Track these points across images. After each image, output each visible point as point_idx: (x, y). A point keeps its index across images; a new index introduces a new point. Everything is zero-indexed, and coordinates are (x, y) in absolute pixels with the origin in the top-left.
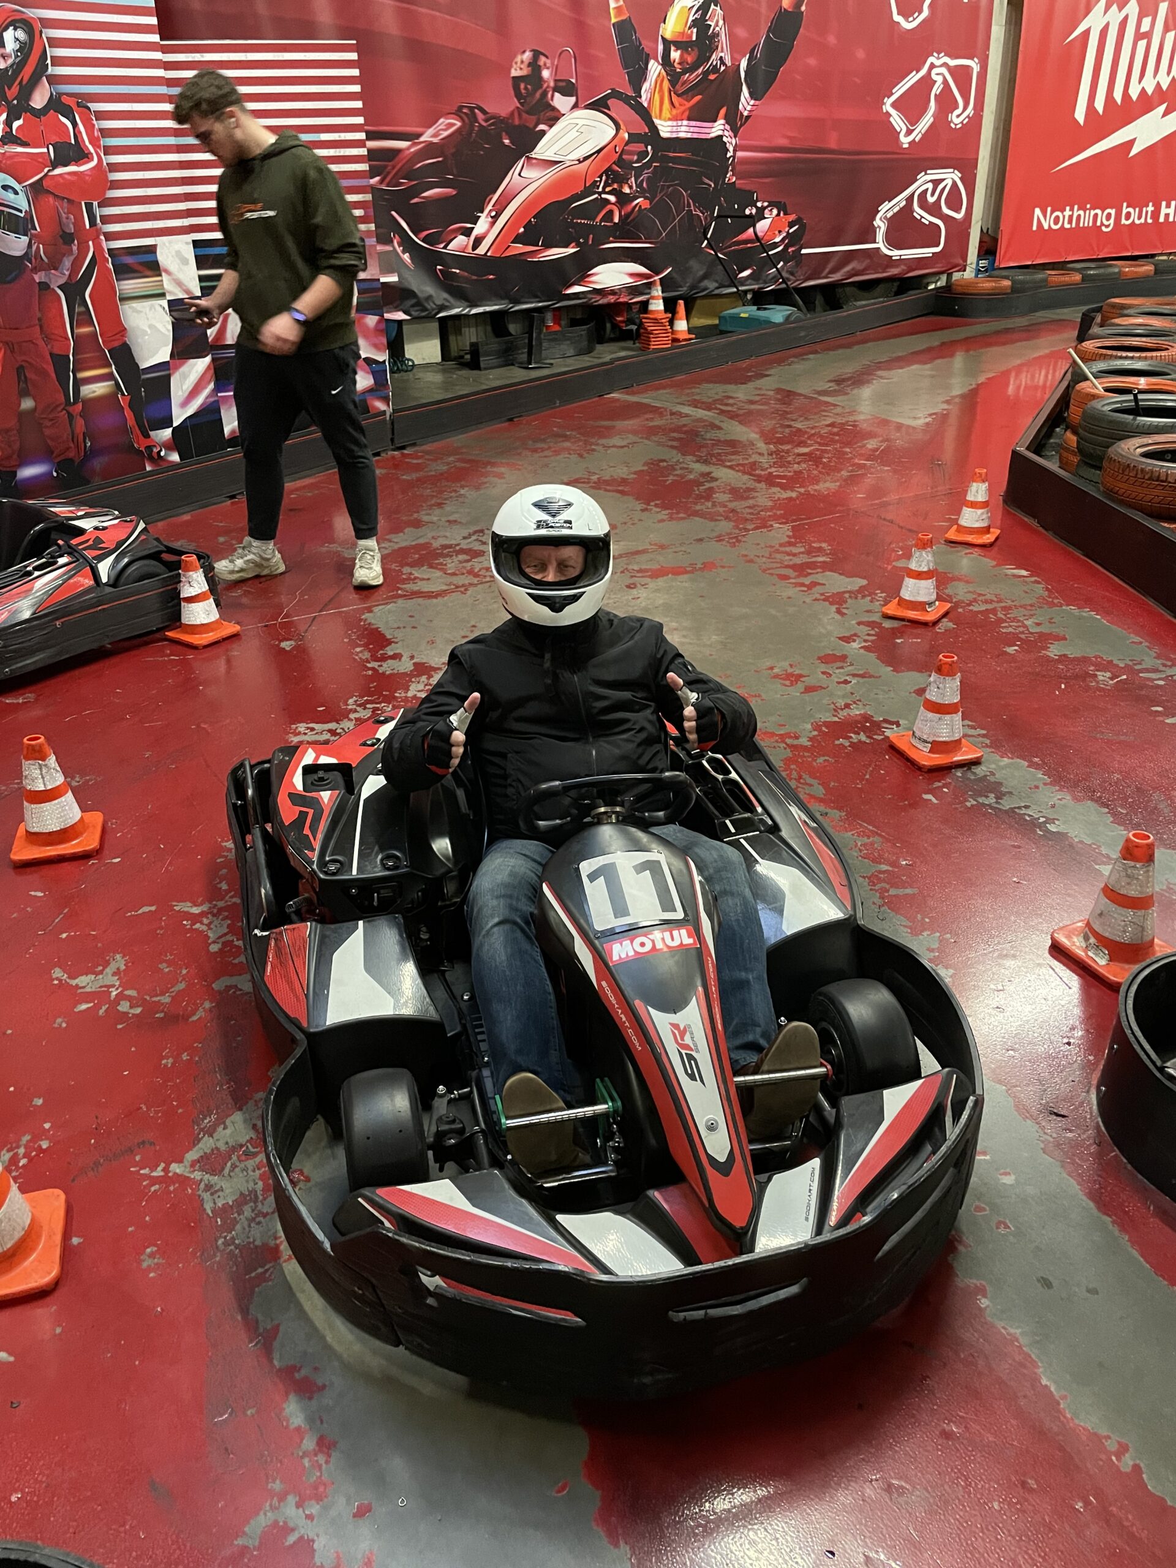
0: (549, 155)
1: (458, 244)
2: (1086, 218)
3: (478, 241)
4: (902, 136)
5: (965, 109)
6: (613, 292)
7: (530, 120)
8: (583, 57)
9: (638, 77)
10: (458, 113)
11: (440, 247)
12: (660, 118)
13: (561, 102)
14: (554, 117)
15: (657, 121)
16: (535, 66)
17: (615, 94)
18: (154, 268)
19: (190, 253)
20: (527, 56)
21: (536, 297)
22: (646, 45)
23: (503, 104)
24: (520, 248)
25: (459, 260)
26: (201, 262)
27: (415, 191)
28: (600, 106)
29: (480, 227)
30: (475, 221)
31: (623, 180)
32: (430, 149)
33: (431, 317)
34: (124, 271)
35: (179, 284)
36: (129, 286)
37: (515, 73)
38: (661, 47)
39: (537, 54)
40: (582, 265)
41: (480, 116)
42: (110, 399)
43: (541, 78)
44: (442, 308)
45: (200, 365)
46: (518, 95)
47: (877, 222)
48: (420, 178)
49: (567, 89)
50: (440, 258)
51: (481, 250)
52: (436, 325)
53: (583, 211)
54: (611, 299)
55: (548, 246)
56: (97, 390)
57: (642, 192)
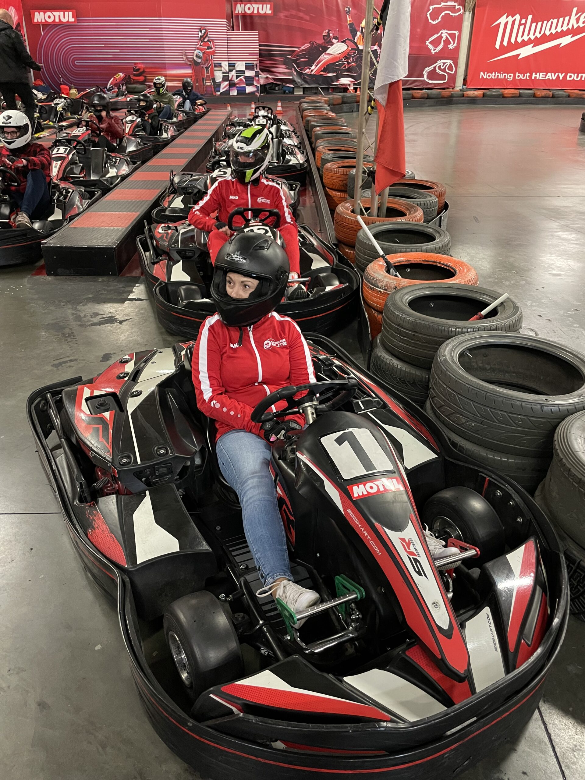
0: (331, 53)
1: (307, 71)
2: (501, 76)
3: (312, 71)
4: (432, 51)
5: (454, 44)
6: (345, 85)
7: (326, 45)
8: (341, 31)
9: (354, 36)
10: (310, 43)
11: (303, 72)
12: (360, 44)
13: (334, 41)
14: (332, 44)
15: (359, 46)
16: (328, 33)
17: (348, 39)
18: (221, 66)
19: (227, 65)
20: (327, 31)
21: (325, 85)
22: (357, 28)
23: (320, 41)
24: (322, 73)
25: (307, 75)
26: (229, 66)
27: (298, 59)
28: (344, 42)
29: (313, 68)
30: (312, 66)
31: (349, 59)
32: (303, 50)
33: (299, 87)
34: (215, 66)
35: (225, 69)
36: (216, 68)
37: (324, 34)
38: (360, 29)
39: (329, 30)
40: (337, 78)
41: (315, 44)
42: (210, 86)
43: (330, 36)
44: (302, 85)
45: (227, 83)
46: (324, 39)
47: (424, 73)
48: (300, 56)
49: (336, 38)
50: (302, 74)
51: (312, 73)
52: (302, 89)
53: (338, 65)
54: (344, 86)
55: (329, 73)
56: (209, 84)
57: (354, 62)
